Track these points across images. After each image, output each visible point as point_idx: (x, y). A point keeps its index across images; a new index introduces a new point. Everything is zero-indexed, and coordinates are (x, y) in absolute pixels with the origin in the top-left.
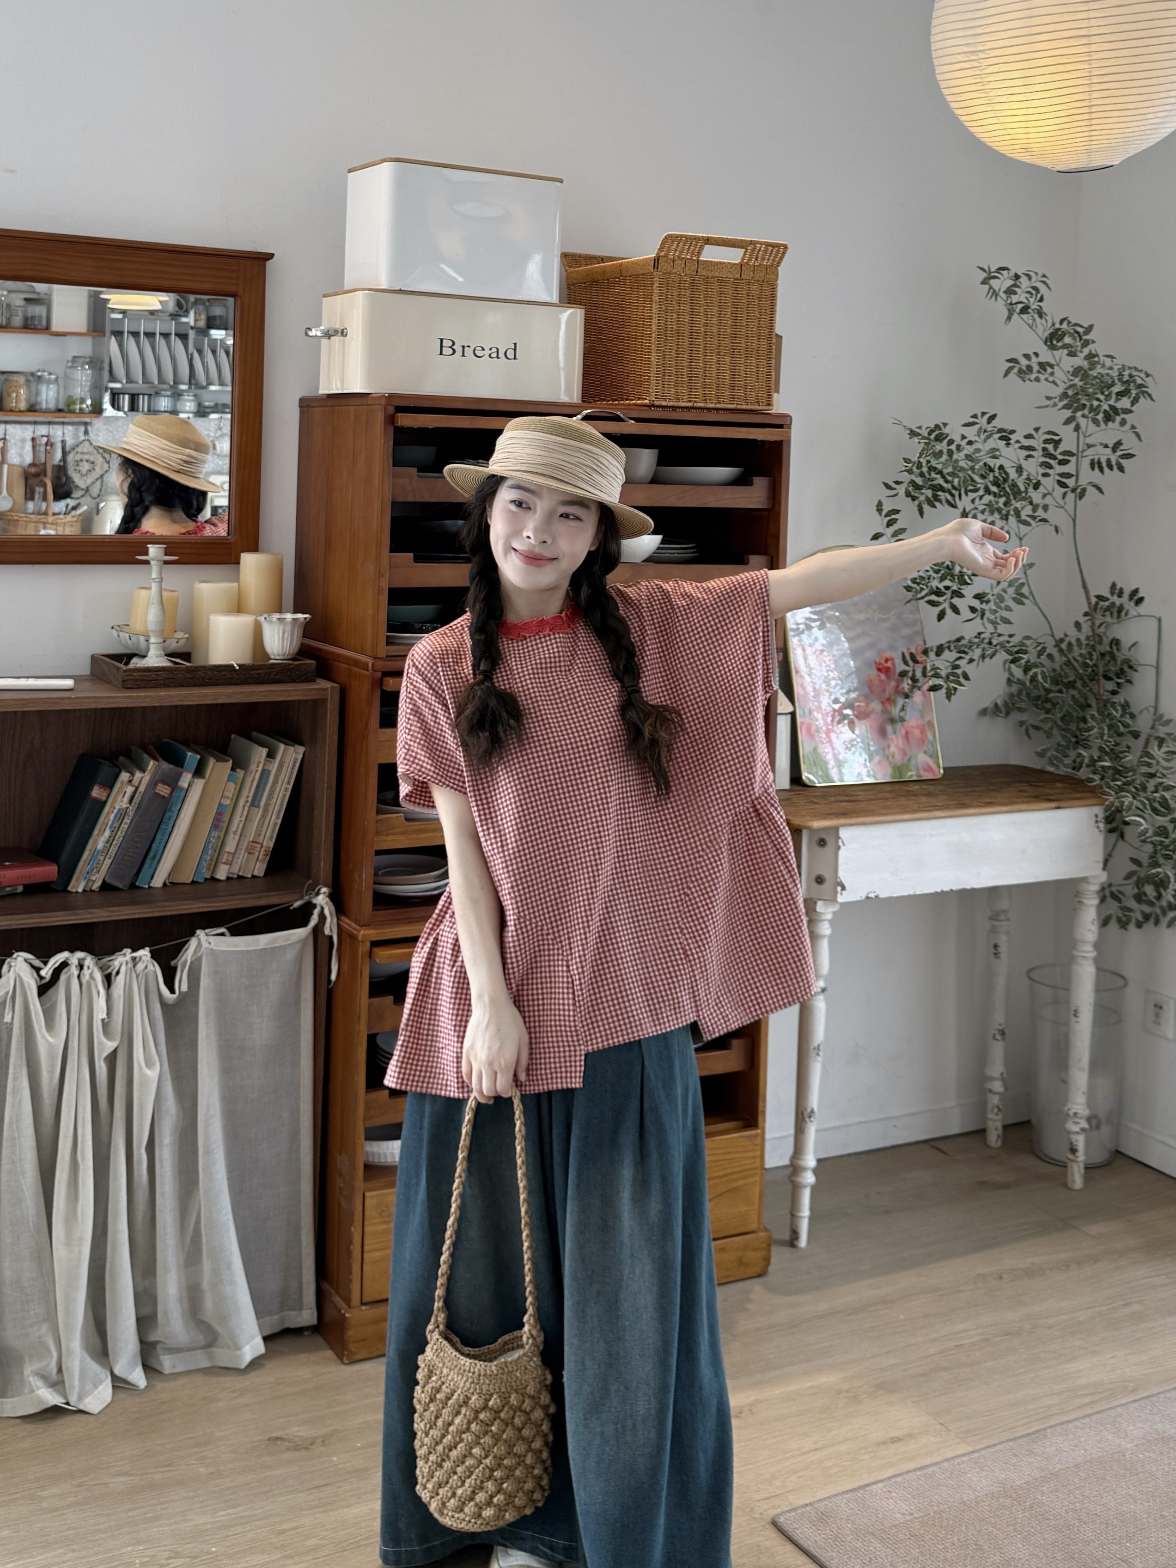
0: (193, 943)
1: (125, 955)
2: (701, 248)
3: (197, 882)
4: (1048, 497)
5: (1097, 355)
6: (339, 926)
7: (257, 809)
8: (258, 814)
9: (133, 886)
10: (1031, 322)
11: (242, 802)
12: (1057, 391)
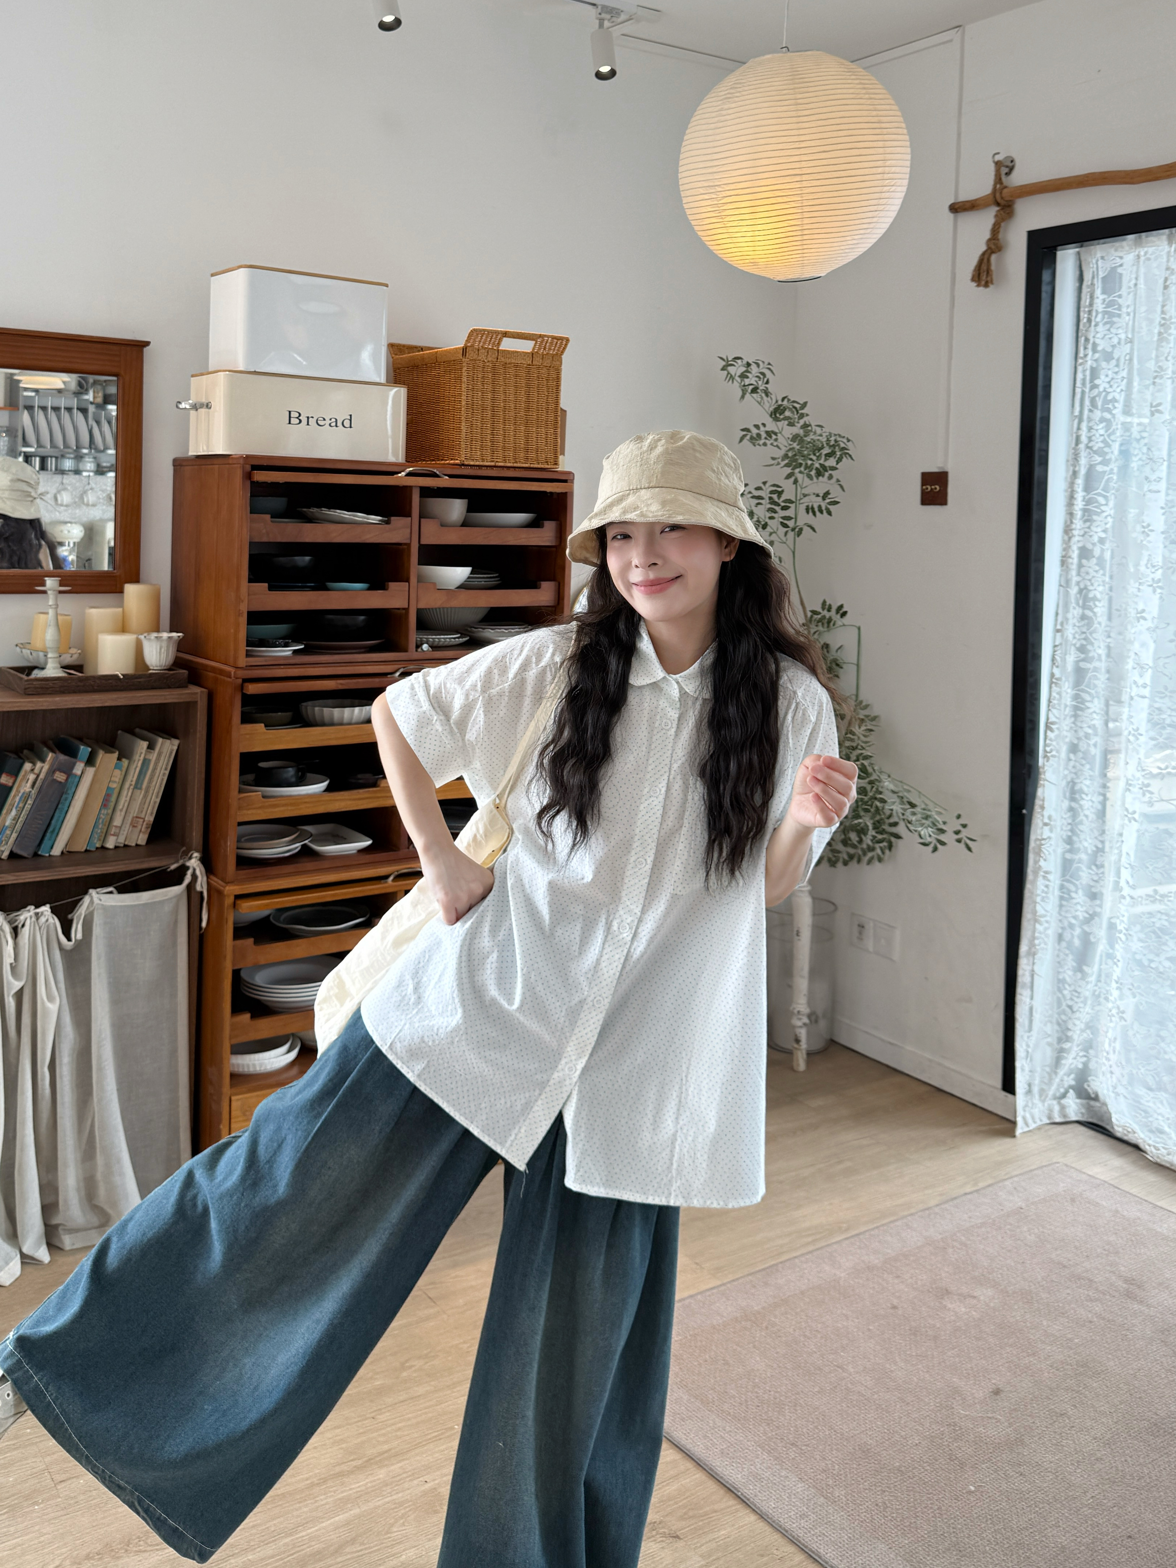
0: (86, 900)
1: (29, 911)
2: (500, 340)
3: (89, 851)
4: (774, 535)
5: (810, 425)
6: (208, 884)
7: (139, 791)
8: (140, 795)
9: (36, 855)
10: (759, 400)
11: (127, 785)
12: (781, 453)
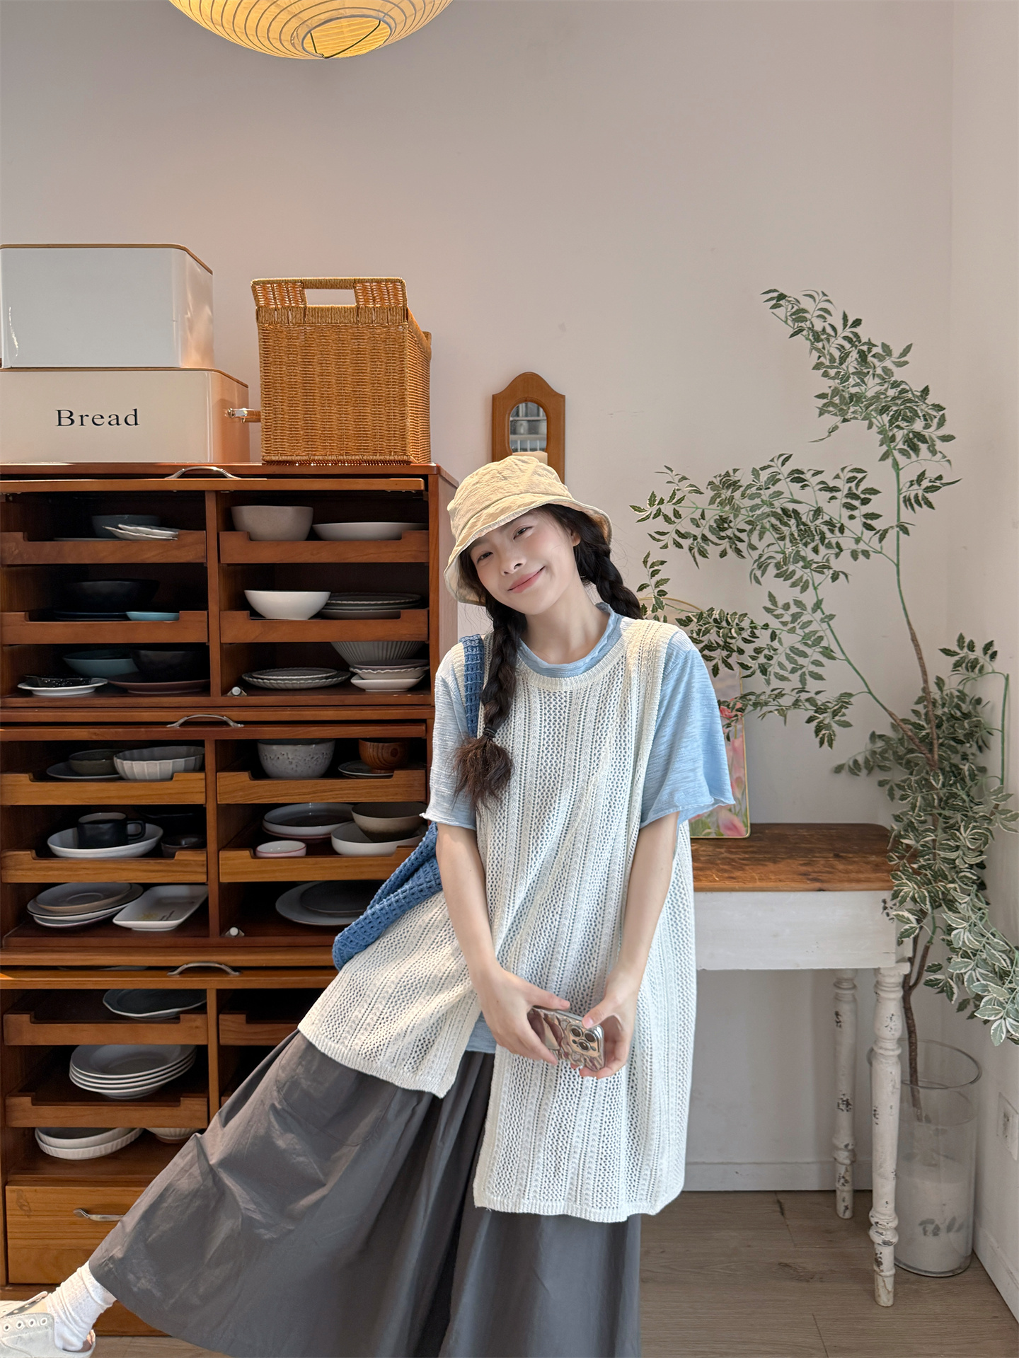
2: (302, 294)
